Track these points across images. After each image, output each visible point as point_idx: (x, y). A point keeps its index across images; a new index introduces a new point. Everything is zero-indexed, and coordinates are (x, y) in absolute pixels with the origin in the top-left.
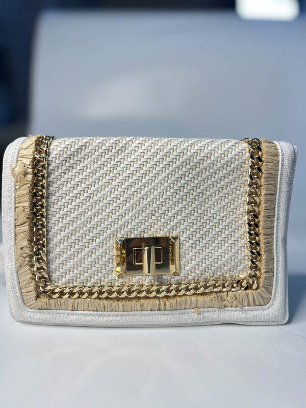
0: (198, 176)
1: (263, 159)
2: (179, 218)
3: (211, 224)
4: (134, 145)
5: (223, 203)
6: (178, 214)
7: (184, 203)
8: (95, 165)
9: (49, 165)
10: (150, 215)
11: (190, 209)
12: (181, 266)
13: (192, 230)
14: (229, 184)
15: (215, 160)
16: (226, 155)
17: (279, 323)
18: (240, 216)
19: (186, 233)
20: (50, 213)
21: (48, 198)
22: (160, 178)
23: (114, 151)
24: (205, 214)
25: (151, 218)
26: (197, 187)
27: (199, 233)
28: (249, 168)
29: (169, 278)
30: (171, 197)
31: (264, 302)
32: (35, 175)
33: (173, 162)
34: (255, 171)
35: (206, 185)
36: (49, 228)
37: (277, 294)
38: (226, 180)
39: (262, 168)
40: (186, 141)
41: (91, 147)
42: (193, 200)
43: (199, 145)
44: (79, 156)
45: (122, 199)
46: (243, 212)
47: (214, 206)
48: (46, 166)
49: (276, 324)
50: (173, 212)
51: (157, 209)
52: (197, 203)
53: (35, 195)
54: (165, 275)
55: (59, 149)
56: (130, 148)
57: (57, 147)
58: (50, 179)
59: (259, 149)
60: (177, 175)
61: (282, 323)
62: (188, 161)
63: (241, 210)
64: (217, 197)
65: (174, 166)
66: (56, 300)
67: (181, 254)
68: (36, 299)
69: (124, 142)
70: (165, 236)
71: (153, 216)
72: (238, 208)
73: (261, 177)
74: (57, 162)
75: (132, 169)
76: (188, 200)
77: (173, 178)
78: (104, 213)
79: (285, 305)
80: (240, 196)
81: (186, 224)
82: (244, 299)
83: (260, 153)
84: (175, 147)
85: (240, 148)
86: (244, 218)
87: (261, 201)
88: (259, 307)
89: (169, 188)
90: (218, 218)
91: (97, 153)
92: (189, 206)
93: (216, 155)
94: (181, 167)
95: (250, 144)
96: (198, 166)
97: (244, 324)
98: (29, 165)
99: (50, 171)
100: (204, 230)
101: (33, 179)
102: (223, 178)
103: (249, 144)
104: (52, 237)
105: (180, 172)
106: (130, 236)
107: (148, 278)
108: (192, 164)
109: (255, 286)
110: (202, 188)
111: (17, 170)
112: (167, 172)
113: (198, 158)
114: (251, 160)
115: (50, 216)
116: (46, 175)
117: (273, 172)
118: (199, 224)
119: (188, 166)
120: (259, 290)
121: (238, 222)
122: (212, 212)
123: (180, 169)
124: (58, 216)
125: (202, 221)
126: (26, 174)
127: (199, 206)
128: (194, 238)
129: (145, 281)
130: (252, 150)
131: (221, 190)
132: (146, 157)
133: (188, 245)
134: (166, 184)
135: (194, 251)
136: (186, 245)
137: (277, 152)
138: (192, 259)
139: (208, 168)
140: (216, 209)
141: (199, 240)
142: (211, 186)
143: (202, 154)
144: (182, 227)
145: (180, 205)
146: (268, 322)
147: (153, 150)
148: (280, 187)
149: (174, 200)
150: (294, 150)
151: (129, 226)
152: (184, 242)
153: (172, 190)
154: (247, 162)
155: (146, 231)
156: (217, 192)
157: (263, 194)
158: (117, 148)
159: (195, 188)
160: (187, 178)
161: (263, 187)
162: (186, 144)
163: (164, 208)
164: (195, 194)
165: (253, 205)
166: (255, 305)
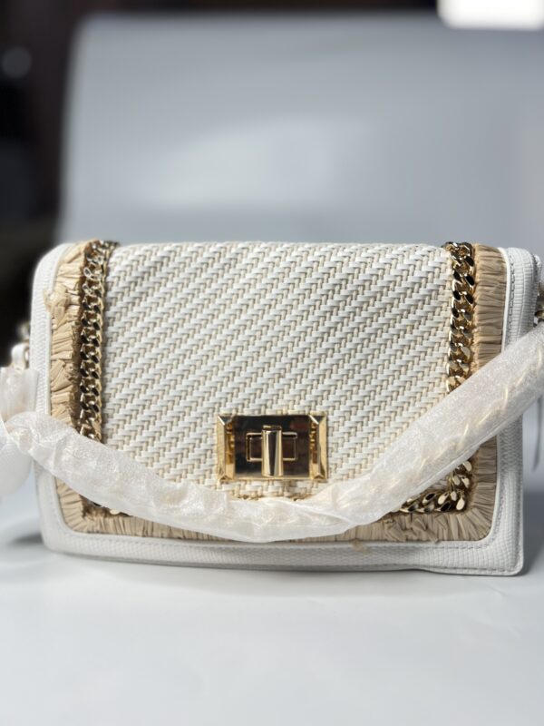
0: (361, 308)
1: (477, 280)
2: (327, 382)
3: (384, 393)
4: (251, 255)
5: (405, 357)
6: (324, 375)
7: (336, 356)
8: (185, 290)
9: (107, 289)
10: (276, 376)
11: (347, 366)
12: (330, 466)
13: (349, 403)
14: (416, 324)
15: (391, 282)
16: (410, 273)
17: (506, 573)
18: (437, 381)
19: (339, 409)
20: (108, 370)
21: (105, 345)
22: (294, 312)
23: (216, 266)
24: (374, 376)
25: (279, 382)
26: (359, 328)
27: (362, 409)
28: (451, 295)
29: (308, 486)
30: (312, 346)
31: (479, 533)
32: (84, 307)
33: (317, 284)
34: (461, 301)
35: (375, 325)
36: (107, 397)
37: (501, 520)
38: (411, 317)
39: (475, 295)
40: (341, 249)
41: (177, 260)
42: (353, 352)
43: (364, 255)
44: (158, 275)
45: (229, 348)
46: (442, 374)
47: (390, 363)
48: (103, 292)
49: (500, 573)
50: (317, 371)
51: (288, 366)
52: (359, 356)
53: (83, 340)
54: (301, 481)
55: (125, 263)
56: (244, 261)
57: (121, 260)
58: (109, 314)
59: (470, 261)
60: (323, 308)
61: (512, 573)
62: (343, 283)
63: (439, 369)
64: (395, 346)
65: (319, 291)
66: (116, 518)
67: (330, 446)
68: (84, 516)
69: (233, 251)
70: (301, 413)
71: (281, 379)
72: (433, 365)
73: (473, 312)
74: (122, 284)
75: (246, 296)
76: (343, 351)
77: (317, 313)
78: (198, 372)
79: (517, 545)
80: (436, 346)
81: (338, 392)
82: (441, 527)
83: (471, 269)
84: (321, 259)
85: (437, 259)
86: (442, 383)
87: (472, 354)
88: (469, 543)
89: (309, 330)
90: (396, 383)
91: (187, 270)
92: (344, 362)
93: (393, 272)
94: (330, 293)
95: (455, 253)
96: (360, 292)
97: (442, 571)
98: (74, 290)
99: (109, 301)
100: (372, 403)
101: (81, 313)
102: (405, 313)
103: (453, 254)
104: (110, 412)
105: (330, 302)
106: (242, 412)
107: (273, 484)
108: (350, 287)
109: (460, 505)
110: (368, 330)
111: (55, 298)
112: (307, 302)
113: (362, 277)
114: (454, 281)
115: (108, 376)
116: (102, 308)
117: (495, 302)
118: (362, 393)
119: (343, 292)
120: (469, 513)
121: (432, 390)
122: (386, 372)
123: (330, 297)
124: (121, 375)
125: (368, 388)
126: (68, 305)
127: (363, 363)
128: (353, 418)
129: (267, 489)
130: (457, 263)
131: (402, 333)
132: (270, 276)
133: (342, 429)
134: (304, 323)
135: (353, 440)
136: (338, 430)
137: (503, 267)
138: (348, 455)
139: (378, 296)
140: (392, 367)
141: (362, 422)
142: (385, 327)
143: (368, 271)
144: (332, 398)
145: (329, 360)
146: (485, 569)
147: (282, 264)
148: (508, 330)
149: (319, 350)
150: (535, 263)
151: (241, 396)
152: (336, 425)
153: (315, 334)
154: (448, 285)
155: (269, 403)
156: (395, 338)
157: (476, 341)
158: (222, 261)
159: (356, 331)
160: (341, 313)
161: (476, 330)
162: (340, 254)
163: (300, 366)
164: (355, 340)
165: (460, 361)
166: (460, 538)
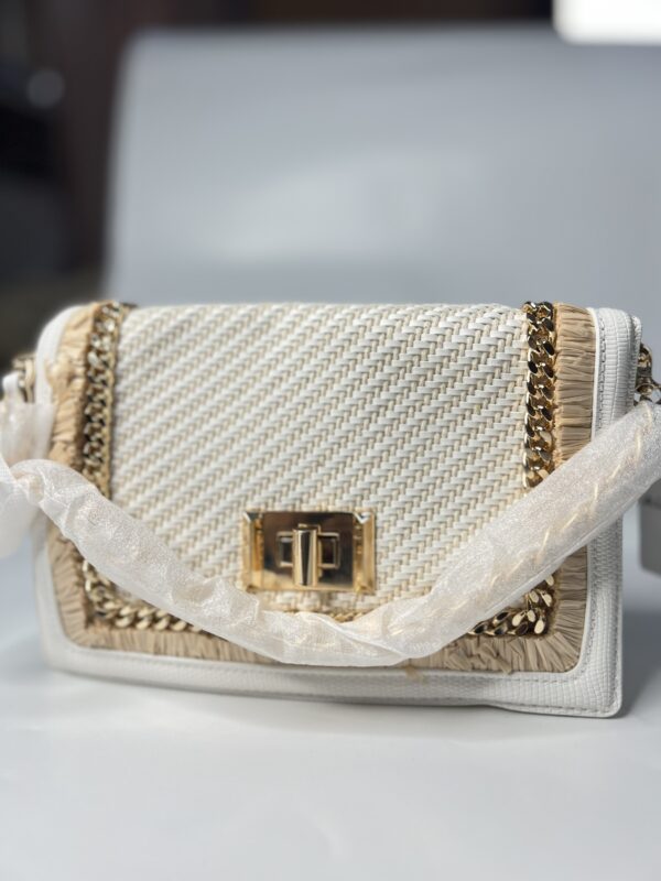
0: (417, 383)
1: (558, 348)
2: (375, 472)
3: (445, 487)
4: (288, 318)
5: (472, 443)
6: (372, 464)
7: (387, 440)
8: (209, 361)
9: (117, 359)
10: (314, 465)
11: (399, 453)
12: (379, 575)
13: (401, 498)
14: (485, 403)
15: (452, 350)
16: (476, 340)
17: (599, 714)
18: (512, 473)
19: (390, 505)
20: (117, 454)
21: (113, 425)
22: (336, 387)
23: (245, 331)
24: (433, 466)
25: (317, 471)
26: (414, 407)
27: (419, 506)
28: (527, 367)
29: (352, 599)
30: (358, 429)
31: (565, 663)
32: (90, 380)
33: (363, 353)
34: (538, 375)
35: (434, 403)
36: (114, 486)
37: (593, 648)
38: (479, 393)
39: (555, 368)
40: (393, 310)
41: (200, 324)
42: (407, 436)
43: (420, 317)
44: (178, 342)
45: (258, 430)
46: (518, 464)
47: (453, 450)
48: (112, 363)
49: (591, 714)
50: (363, 459)
51: (328, 453)
52: (414, 441)
53: (88, 419)
54: (344, 592)
55: (139, 328)
56: (280, 325)
57: (135, 326)
58: (120, 388)
59: (551, 326)
60: (371, 382)
61: (607, 715)
62: (395, 352)
63: (514, 459)
64: (459, 430)
65: (366, 362)
66: (123, 631)
67: (379, 550)
68: (87, 627)
69: (266, 313)
70: (345, 510)
71: (320, 469)
72: (507, 453)
73: (554, 388)
74: (135, 353)
75: (280, 368)
76: (395, 434)
77: (363, 388)
78: (221, 459)
79: (613, 679)
80: (511, 429)
81: (389, 485)
82: (515, 655)
83: (551, 334)
84: (368, 323)
85: (509, 323)
86: (518, 476)
87: (554, 439)
88: (552, 676)
89: (353, 409)
90: (461, 474)
91: (212, 337)
92: (396, 448)
93: (455, 339)
94: (380, 364)
95: (532, 316)
96: (416, 363)
97: (517, 708)
98: (79, 360)
99: (119, 372)
100: (430, 499)
101: (86, 387)
102: (471, 389)
103: (529, 316)
105: (379, 376)
106: (273, 506)
107: (309, 596)
108: (403, 357)
109: (539, 627)
110: (425, 409)
111: (55, 370)
112: (351, 375)
113: (417, 345)
114: (530, 350)
115: (116, 462)
116: (111, 381)
117: (582, 376)
118: (417, 486)
119: (395, 363)
120: (550, 638)
121: (506, 484)
122: (448, 461)
123: (379, 369)
124: (132, 461)
125: (425, 480)
126: (71, 378)
127: (420, 449)
128: (407, 517)
129: (302, 601)
130: (534, 328)
131: (467, 413)
132: (309, 343)
133: (393, 530)
134: (348, 401)
135: (406, 543)
136: (388, 531)
137: (590, 332)
138: (401, 562)
139: (438, 367)
140: (456, 455)
141: (418, 522)
142: (446, 406)
143: (425, 338)
144: (381, 491)
145: (378, 446)
146: (573, 709)
147: (323, 330)
148: (599, 410)
149: (366, 434)
150: (633, 327)
151: (272, 488)
152: (386, 525)
153: (360, 414)
154: (523, 354)
155: (305, 497)
156: (460, 419)
157: (557, 425)
158: (253, 325)
159: (411, 410)
160: (393, 389)
161: (557, 410)
162: (392, 317)
163: (343, 452)
164: (410, 421)
165: (539, 449)
166: (540, 668)
